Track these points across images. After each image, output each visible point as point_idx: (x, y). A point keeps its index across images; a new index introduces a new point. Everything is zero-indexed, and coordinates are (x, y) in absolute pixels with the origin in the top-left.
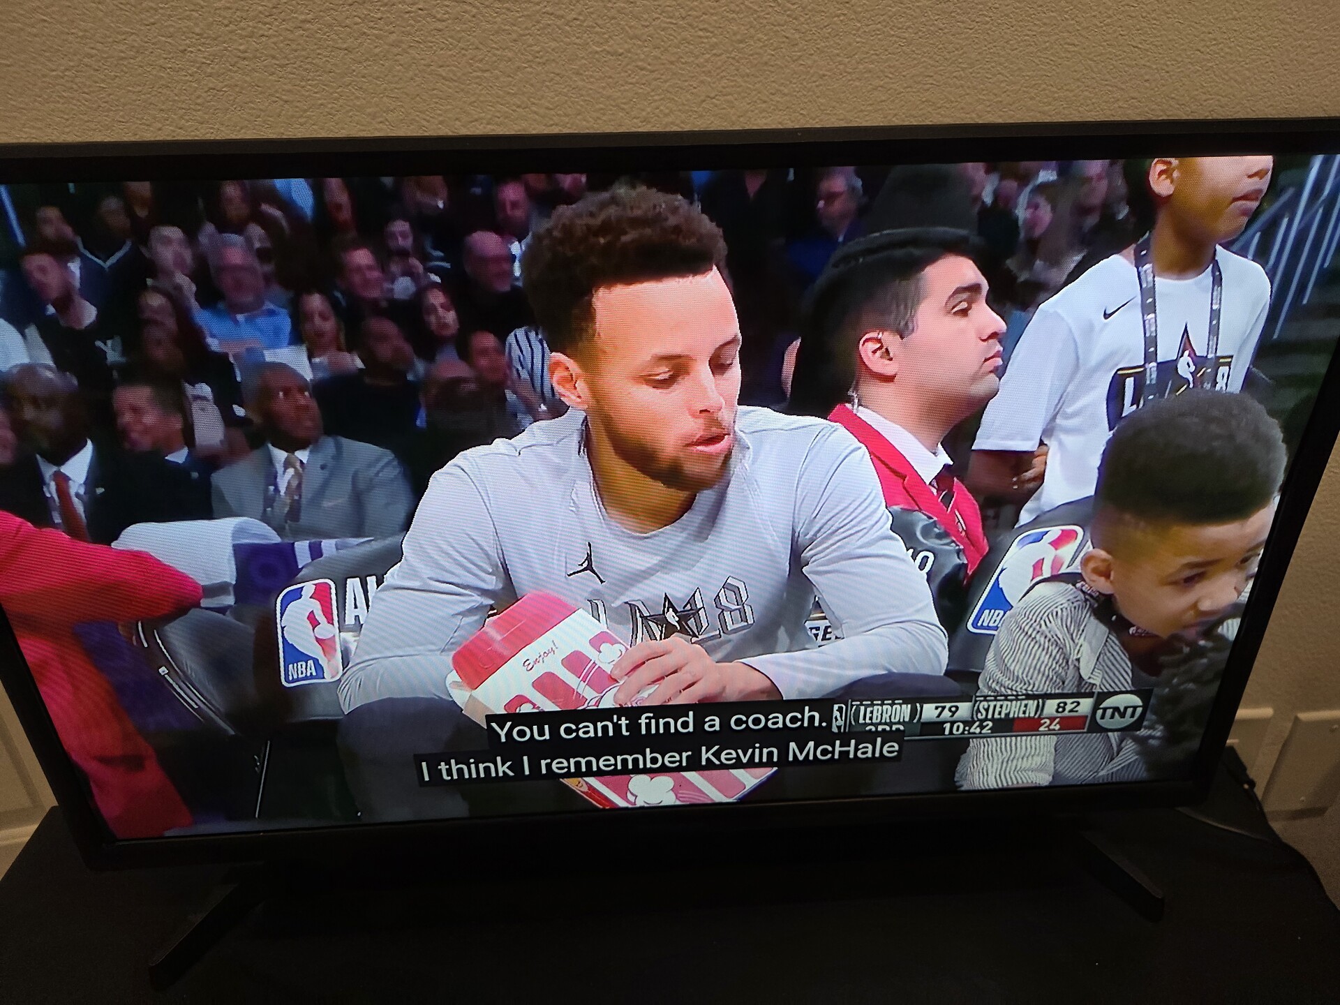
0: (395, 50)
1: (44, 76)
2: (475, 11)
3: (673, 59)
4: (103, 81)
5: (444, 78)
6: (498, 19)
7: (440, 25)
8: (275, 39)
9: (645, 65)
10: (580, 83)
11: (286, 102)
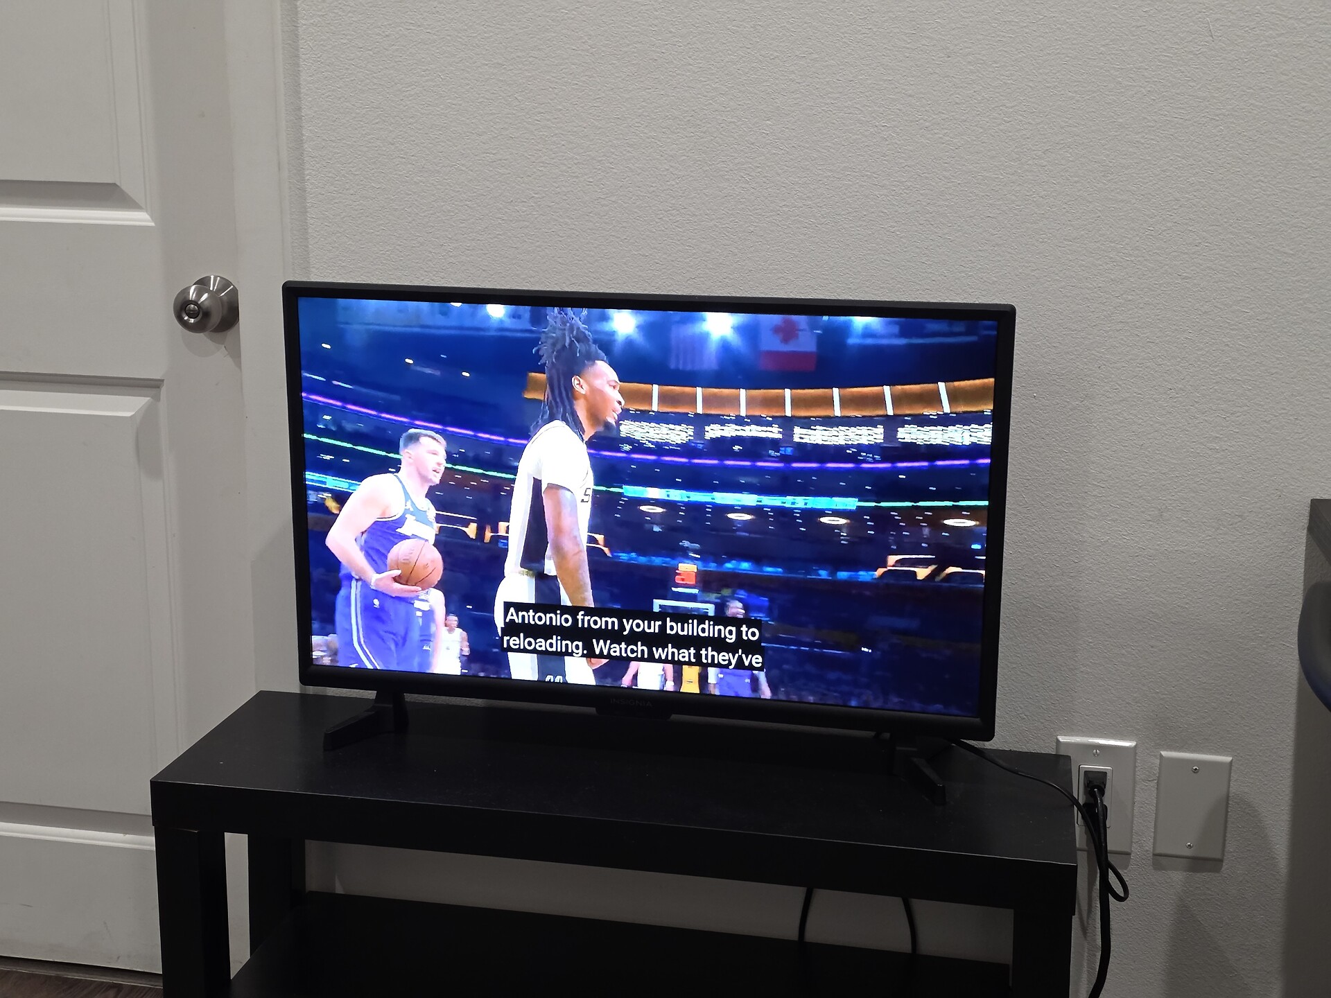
0: (538, 249)
1: (377, 253)
2: (578, 233)
3: (674, 259)
4: (402, 257)
5: (560, 263)
6: (588, 238)
7: (560, 239)
8: (484, 242)
9: (659, 262)
10: (626, 269)
11: (484, 270)
